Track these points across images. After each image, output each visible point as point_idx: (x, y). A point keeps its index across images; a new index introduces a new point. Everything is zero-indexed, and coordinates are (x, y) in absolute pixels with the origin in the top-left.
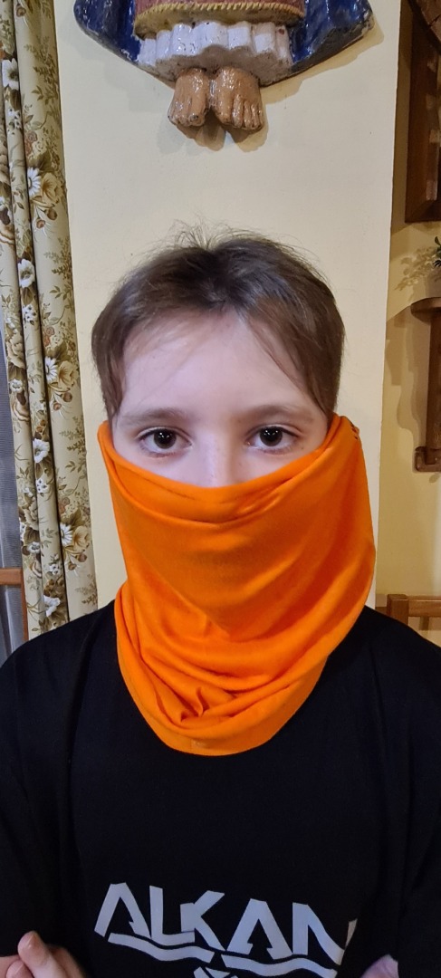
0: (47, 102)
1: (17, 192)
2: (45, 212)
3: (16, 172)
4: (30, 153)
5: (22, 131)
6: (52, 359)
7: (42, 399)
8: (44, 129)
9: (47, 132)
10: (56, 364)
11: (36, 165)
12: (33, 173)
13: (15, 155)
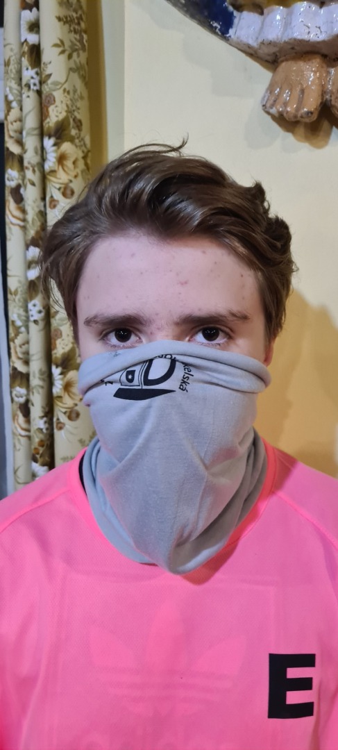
0: (70, 57)
1: (29, 166)
2: (59, 189)
3: (31, 142)
4: (46, 118)
5: (39, 93)
6: (57, 367)
7: (42, 414)
8: (65, 90)
9: (68, 92)
10: (61, 374)
11: (52, 133)
12: (49, 143)
13: (31, 122)
